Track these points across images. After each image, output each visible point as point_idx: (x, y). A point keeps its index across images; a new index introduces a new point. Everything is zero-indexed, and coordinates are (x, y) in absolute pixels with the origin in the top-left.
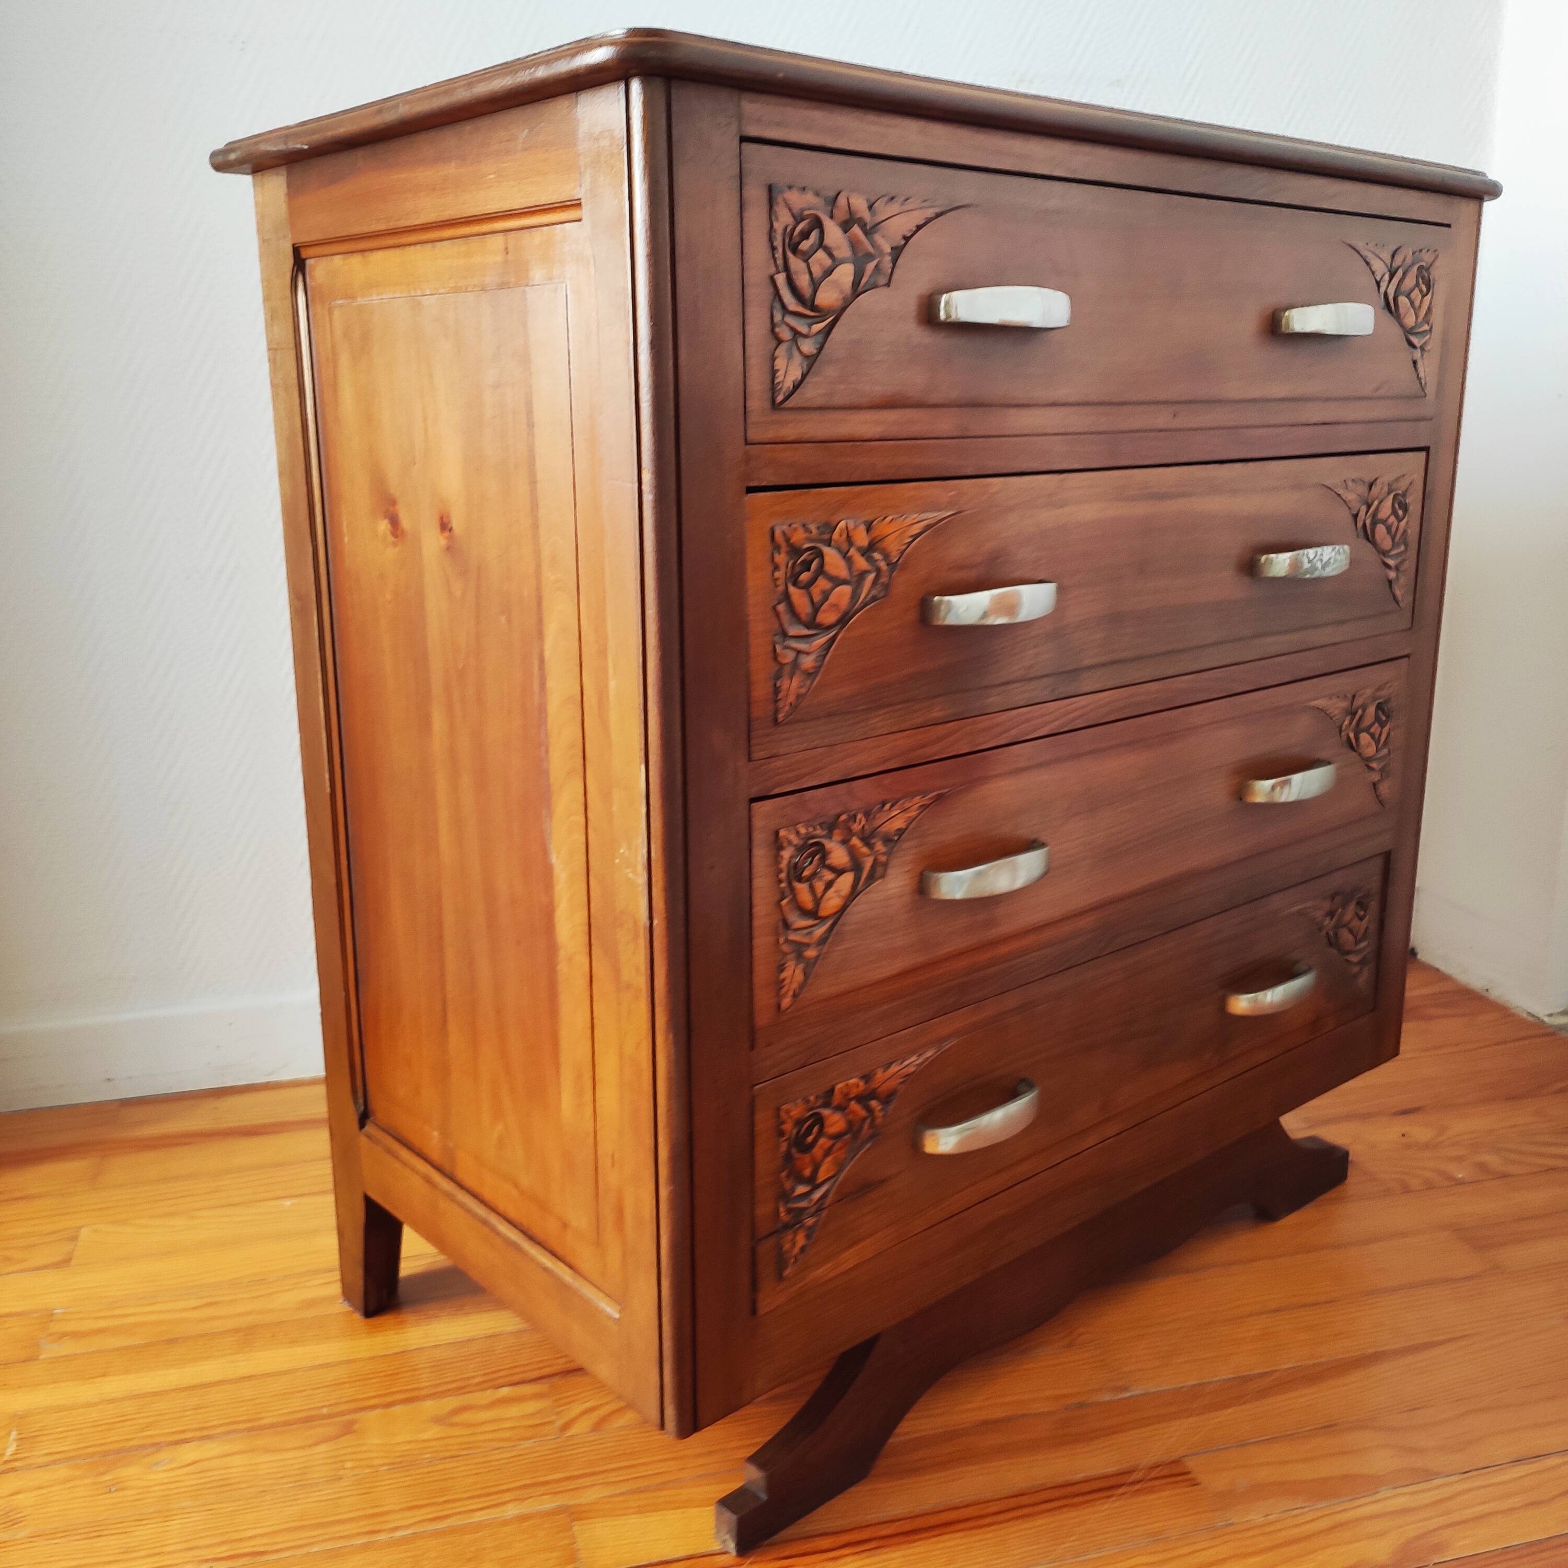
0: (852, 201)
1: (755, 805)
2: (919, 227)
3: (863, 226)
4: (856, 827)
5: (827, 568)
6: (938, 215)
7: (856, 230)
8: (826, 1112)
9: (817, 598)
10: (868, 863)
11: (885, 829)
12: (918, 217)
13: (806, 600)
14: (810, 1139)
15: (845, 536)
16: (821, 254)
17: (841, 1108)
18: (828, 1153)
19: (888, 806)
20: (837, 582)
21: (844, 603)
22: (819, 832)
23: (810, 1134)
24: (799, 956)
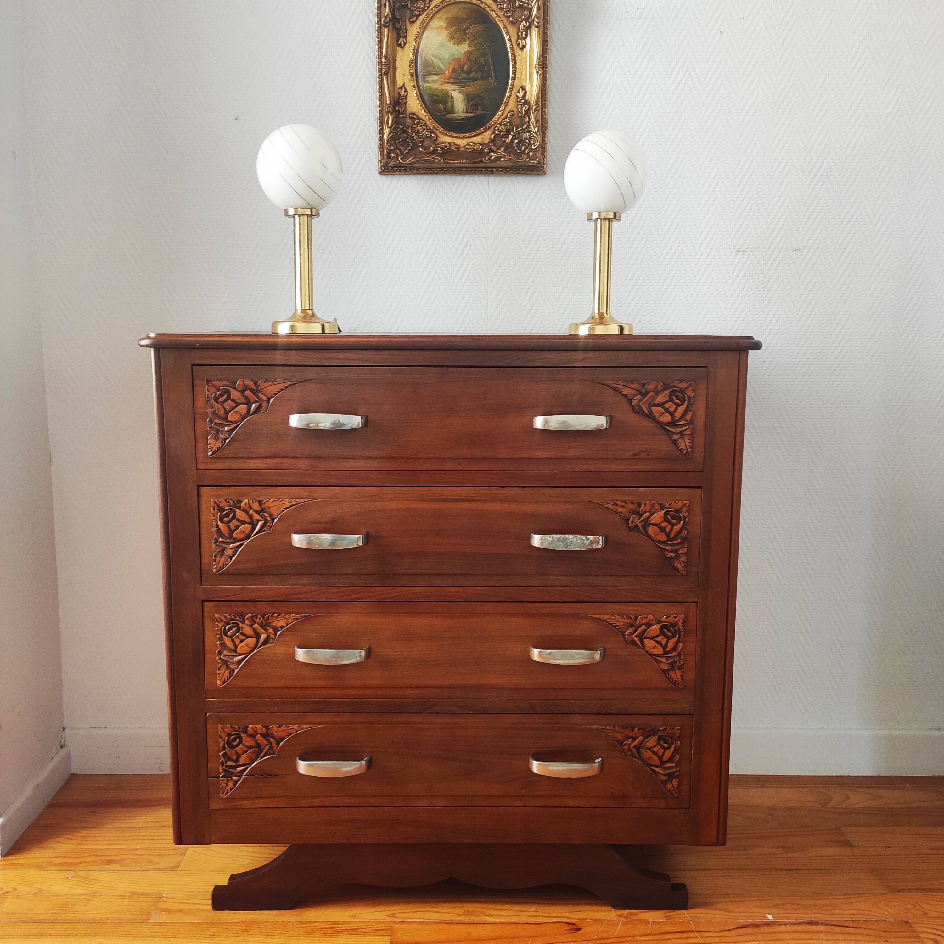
0: (245, 382)
1: (206, 603)
2: (282, 390)
3: (252, 390)
4: (257, 620)
5: (237, 517)
6: (293, 385)
7: (247, 392)
8: (242, 735)
9: (233, 528)
10: (263, 637)
11: (275, 624)
12: (282, 386)
13: (226, 528)
14: (235, 743)
15: (248, 505)
16: (229, 402)
17: (253, 736)
18: (244, 752)
19: (275, 615)
20: (243, 522)
21: (247, 532)
22: (238, 619)
23: (235, 741)
24: (228, 667)
